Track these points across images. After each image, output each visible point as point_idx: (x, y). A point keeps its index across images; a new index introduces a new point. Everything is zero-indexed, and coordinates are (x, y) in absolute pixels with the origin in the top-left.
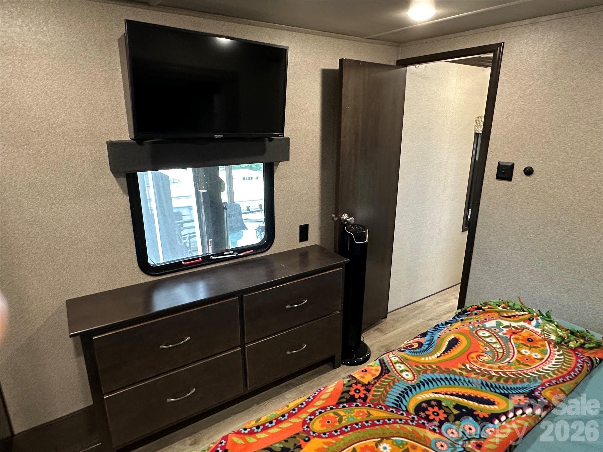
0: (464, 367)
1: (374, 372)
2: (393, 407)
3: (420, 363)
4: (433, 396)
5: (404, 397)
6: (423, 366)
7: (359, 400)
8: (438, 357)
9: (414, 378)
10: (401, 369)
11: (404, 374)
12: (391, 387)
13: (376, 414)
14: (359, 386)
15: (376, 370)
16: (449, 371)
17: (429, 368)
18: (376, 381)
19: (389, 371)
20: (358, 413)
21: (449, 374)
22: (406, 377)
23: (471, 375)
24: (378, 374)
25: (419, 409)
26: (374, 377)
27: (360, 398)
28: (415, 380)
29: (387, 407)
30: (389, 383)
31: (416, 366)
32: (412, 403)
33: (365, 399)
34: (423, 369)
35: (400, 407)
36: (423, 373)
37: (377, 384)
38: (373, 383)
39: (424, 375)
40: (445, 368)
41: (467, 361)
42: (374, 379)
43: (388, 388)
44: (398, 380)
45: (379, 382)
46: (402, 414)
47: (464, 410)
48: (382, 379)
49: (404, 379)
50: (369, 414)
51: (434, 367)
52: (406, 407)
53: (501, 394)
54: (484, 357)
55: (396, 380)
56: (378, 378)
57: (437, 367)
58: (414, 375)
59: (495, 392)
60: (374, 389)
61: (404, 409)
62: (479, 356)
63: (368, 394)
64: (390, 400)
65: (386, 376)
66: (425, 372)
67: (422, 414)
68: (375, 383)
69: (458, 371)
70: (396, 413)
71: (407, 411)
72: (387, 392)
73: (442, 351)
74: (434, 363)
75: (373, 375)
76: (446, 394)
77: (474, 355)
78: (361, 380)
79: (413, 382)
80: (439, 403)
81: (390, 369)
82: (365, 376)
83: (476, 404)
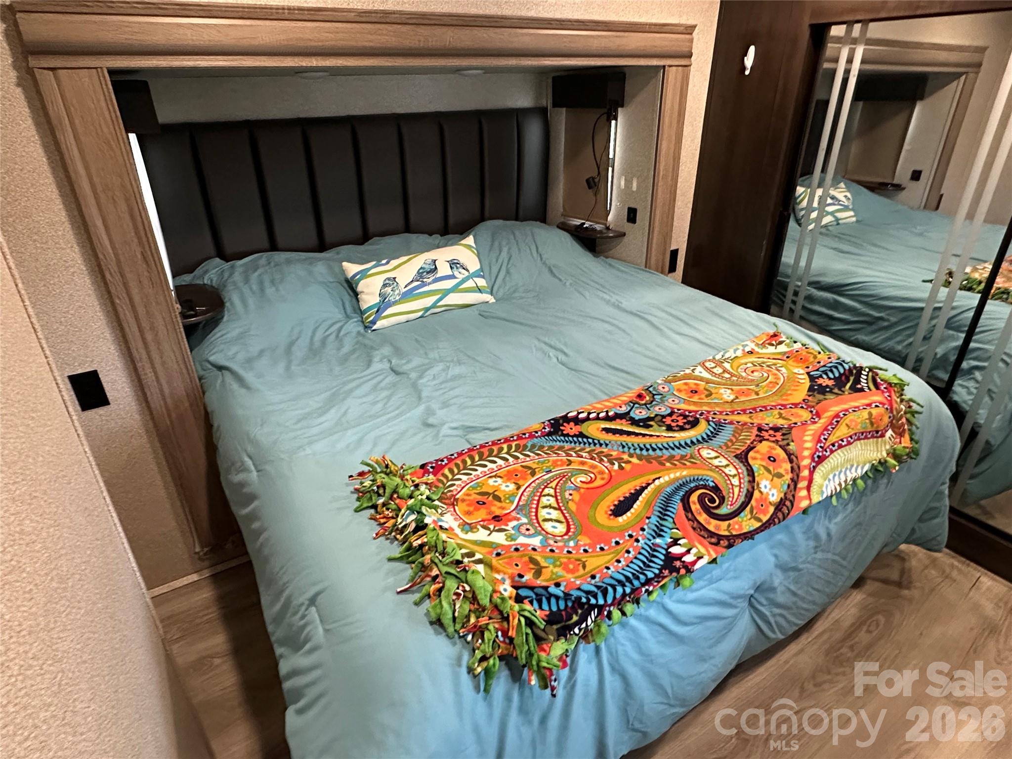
0: (623, 465)
1: (758, 456)
2: (725, 424)
3: (689, 468)
4: (676, 434)
5: (712, 433)
6: (685, 465)
7: (768, 429)
8: (659, 478)
9: (698, 450)
10: (718, 459)
11: (714, 454)
12: (731, 441)
13: (744, 418)
14: (774, 439)
15: (754, 459)
16: (648, 459)
17: (675, 462)
18: (752, 445)
19: (736, 456)
20: (763, 419)
21: (649, 455)
22: (710, 451)
23: (618, 455)
24: (751, 454)
25: (695, 423)
26: (755, 449)
27: (767, 431)
28: (697, 448)
29: (731, 423)
30: (733, 445)
31: (696, 463)
32: (703, 428)
33: (760, 429)
34: (686, 460)
35: (716, 425)
36: (686, 456)
37: (748, 442)
38: (755, 443)
39: (684, 454)
40: (651, 463)
41: (613, 474)
42: (755, 447)
43: (734, 440)
44: (721, 447)
45: (747, 445)
46: (713, 418)
47: (641, 424)
48: (744, 448)
49: (713, 450)
50: (750, 417)
51: (668, 464)
52: (709, 425)
53: (587, 438)
54: (584, 479)
55: (725, 448)
56: (750, 449)
57: (664, 465)
58: (699, 454)
59: (593, 439)
60: (753, 438)
61: (711, 423)
62: (591, 482)
63: (757, 433)
64: (729, 429)
65: (739, 452)
66: (683, 457)
67: (690, 419)
68: (752, 443)
69: (635, 460)
70: (720, 419)
71: (708, 421)
72: (734, 436)
73: (649, 488)
74: (669, 469)
75: (757, 452)
76: (658, 436)
77: (599, 482)
78: (772, 444)
79: (700, 447)
80: (670, 428)
81: (734, 459)
82: (768, 449)
83: (624, 429)
